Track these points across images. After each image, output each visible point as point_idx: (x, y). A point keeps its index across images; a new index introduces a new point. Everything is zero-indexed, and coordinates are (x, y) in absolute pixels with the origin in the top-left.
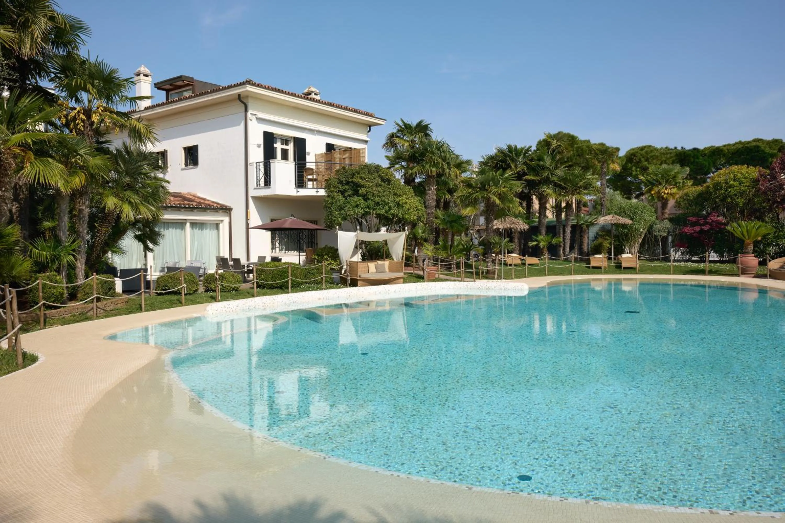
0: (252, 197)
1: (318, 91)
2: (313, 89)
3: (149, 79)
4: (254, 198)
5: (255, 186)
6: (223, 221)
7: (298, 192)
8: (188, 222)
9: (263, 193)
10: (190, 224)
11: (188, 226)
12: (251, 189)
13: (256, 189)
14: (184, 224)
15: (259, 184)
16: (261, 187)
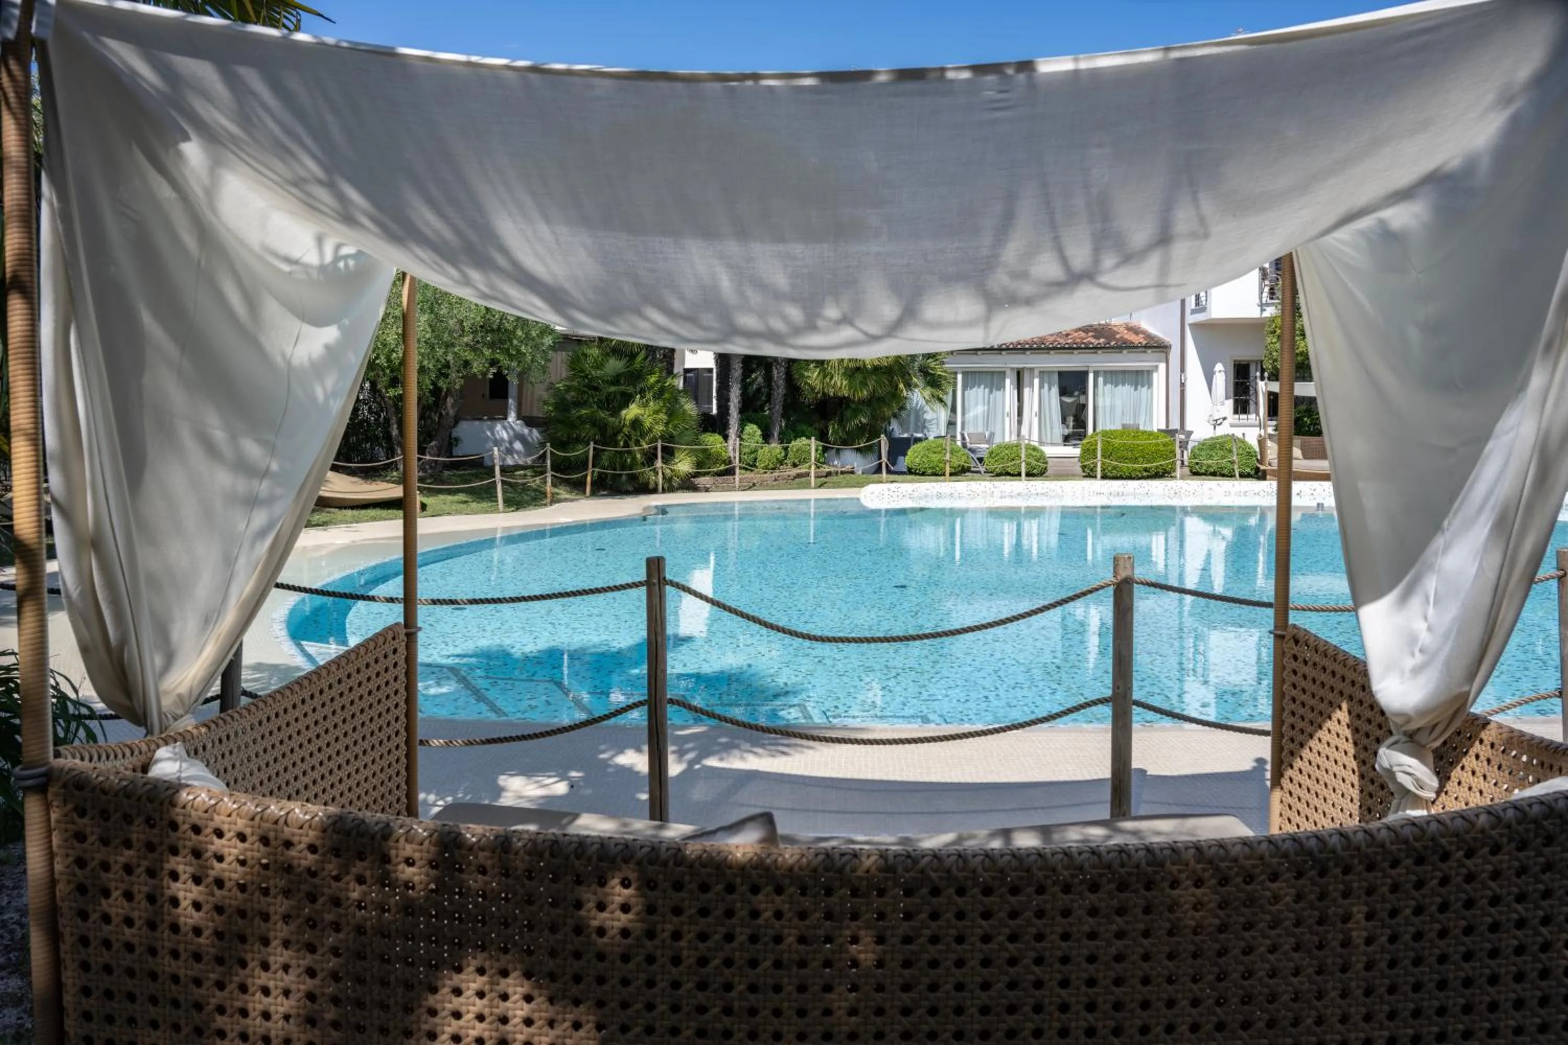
0: (1190, 325)
4: (1194, 326)
5: (1193, 306)
6: (1157, 367)
7: (1262, 310)
8: (1091, 370)
9: (1200, 317)
10: (1096, 374)
11: (1091, 376)
12: (1188, 311)
13: (1193, 312)
14: (1085, 374)
15: (1197, 304)
16: (1200, 307)
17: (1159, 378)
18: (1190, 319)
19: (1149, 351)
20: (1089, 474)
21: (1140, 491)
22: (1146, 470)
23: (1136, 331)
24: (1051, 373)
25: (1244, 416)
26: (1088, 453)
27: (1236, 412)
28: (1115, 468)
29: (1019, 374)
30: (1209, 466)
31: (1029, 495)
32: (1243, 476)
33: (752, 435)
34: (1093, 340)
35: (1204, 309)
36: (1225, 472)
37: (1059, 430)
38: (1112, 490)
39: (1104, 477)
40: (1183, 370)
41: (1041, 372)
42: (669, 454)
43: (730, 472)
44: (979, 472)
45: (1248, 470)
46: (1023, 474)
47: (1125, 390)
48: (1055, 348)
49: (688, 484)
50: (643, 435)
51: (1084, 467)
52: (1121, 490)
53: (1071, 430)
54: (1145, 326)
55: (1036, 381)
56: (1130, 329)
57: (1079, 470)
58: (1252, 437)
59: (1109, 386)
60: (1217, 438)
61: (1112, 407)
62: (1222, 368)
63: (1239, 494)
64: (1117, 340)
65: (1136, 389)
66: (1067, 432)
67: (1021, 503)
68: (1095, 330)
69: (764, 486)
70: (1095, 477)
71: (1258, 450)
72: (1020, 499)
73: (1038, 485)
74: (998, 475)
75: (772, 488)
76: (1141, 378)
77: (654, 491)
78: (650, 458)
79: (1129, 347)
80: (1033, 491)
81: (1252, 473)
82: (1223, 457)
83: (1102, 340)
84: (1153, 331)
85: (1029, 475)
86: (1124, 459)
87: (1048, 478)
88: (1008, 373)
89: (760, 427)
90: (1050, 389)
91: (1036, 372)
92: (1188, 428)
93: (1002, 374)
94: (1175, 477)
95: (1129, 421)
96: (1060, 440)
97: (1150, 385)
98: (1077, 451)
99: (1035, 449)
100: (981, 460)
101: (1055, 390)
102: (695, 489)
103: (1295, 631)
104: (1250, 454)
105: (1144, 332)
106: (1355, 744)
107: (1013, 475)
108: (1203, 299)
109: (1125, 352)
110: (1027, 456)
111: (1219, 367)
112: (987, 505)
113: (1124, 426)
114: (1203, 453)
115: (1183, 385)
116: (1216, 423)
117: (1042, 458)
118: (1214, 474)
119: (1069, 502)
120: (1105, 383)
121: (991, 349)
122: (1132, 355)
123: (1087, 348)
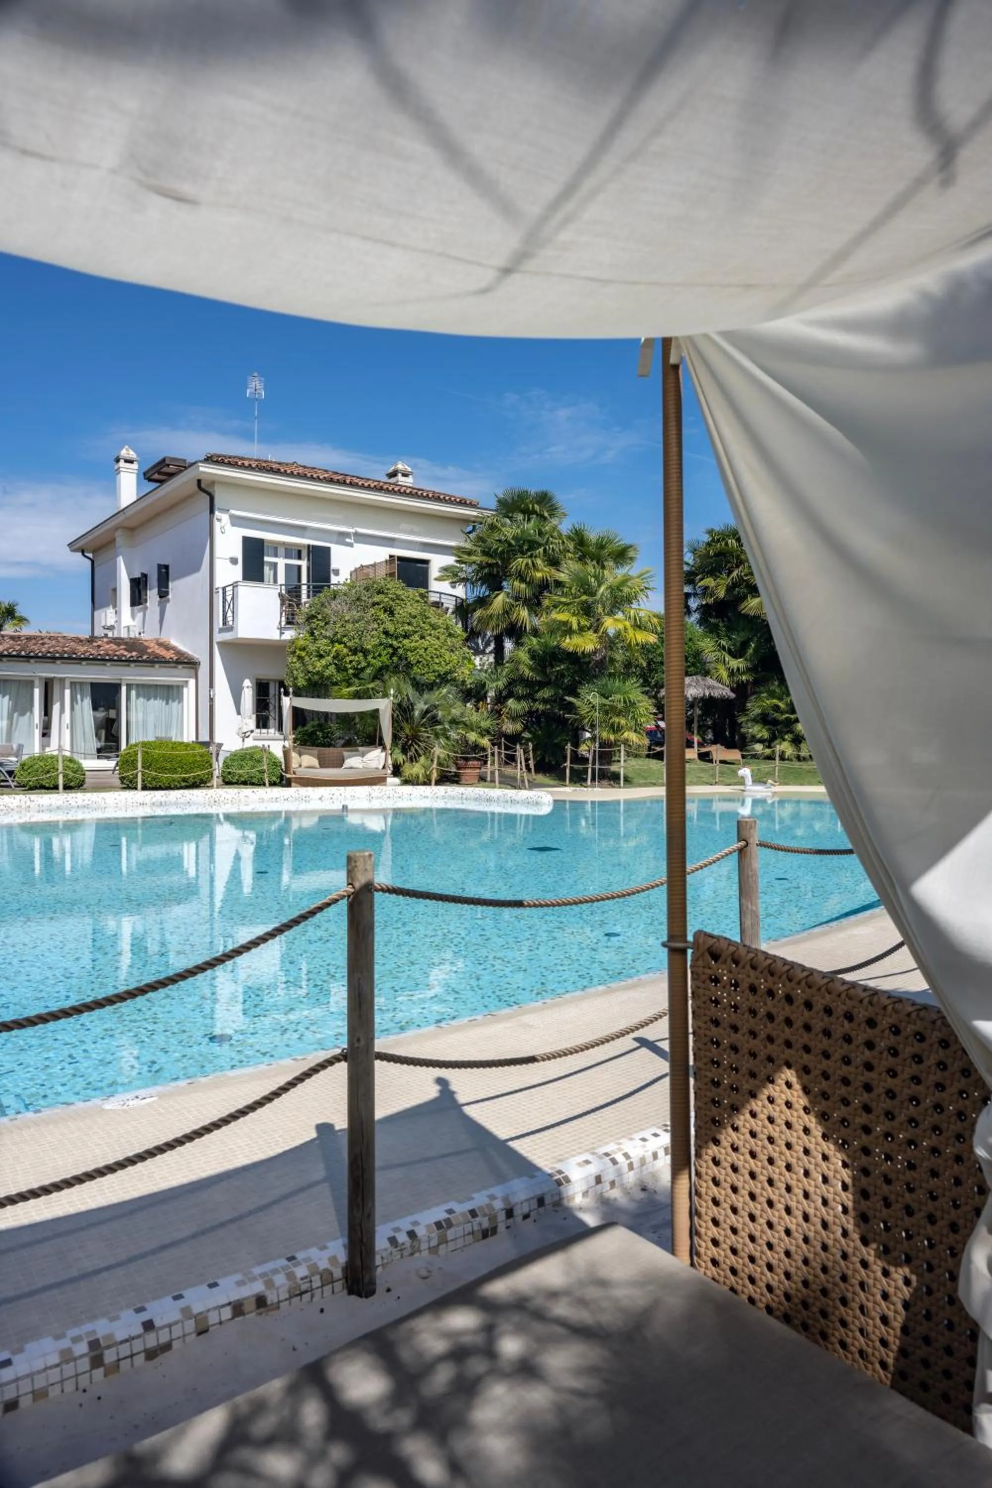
0: (218, 643)
1: (409, 469)
2: (400, 466)
3: (135, 466)
4: (222, 644)
5: (221, 625)
6: (187, 682)
7: (282, 633)
8: (123, 683)
9: (227, 636)
10: (129, 687)
11: (124, 689)
12: (216, 630)
13: (221, 631)
14: (118, 686)
15: (225, 623)
16: (227, 627)
17: (189, 693)
18: (218, 637)
19: (180, 666)
20: (128, 784)
21: (182, 800)
22: (184, 780)
23: (167, 647)
24: (81, 684)
25: (264, 731)
26: (127, 763)
27: (258, 727)
28: (154, 779)
29: (48, 687)
30: (240, 776)
31: (69, 808)
32: (273, 784)
34: (126, 653)
35: (231, 629)
36: (255, 780)
37: (94, 744)
38: (154, 800)
39: (144, 788)
40: (211, 685)
41: (72, 683)
44: (9, 786)
45: (274, 779)
46: (61, 787)
47: (156, 704)
48: (87, 659)
51: (122, 779)
52: (163, 799)
53: (103, 744)
54: (174, 642)
55: (67, 692)
56: (161, 645)
57: (118, 782)
58: (277, 749)
59: (141, 699)
60: (247, 749)
61: (145, 722)
62: (250, 685)
63: (271, 800)
64: (149, 654)
65: (167, 703)
66: (99, 745)
67: (60, 817)
68: (126, 644)
70: (136, 788)
71: (282, 760)
72: (60, 812)
73: (77, 798)
74: (31, 789)
76: (171, 693)
79: (161, 662)
80: (73, 804)
81: (278, 781)
82: (253, 767)
83: (134, 654)
84: (181, 647)
85: (67, 788)
86: (164, 770)
87: (85, 790)
88: (37, 682)
90: (82, 700)
91: (67, 684)
92: (218, 739)
93: (30, 684)
94: (212, 787)
95: (162, 734)
96: (94, 752)
97: (181, 700)
98: (110, 764)
99: (71, 760)
100: (11, 773)
101: (87, 702)
103: (711, 941)
104: (275, 763)
105: (174, 648)
106: (806, 1090)
107: (48, 788)
108: (230, 619)
109: (157, 666)
110: (66, 767)
111: (247, 683)
112: (22, 821)
113: (157, 738)
114: (235, 763)
115: (211, 700)
116: (245, 736)
117: (79, 770)
118: (245, 783)
119: (111, 814)
120: (138, 696)
121: (18, 656)
122: (164, 670)
123: (120, 660)
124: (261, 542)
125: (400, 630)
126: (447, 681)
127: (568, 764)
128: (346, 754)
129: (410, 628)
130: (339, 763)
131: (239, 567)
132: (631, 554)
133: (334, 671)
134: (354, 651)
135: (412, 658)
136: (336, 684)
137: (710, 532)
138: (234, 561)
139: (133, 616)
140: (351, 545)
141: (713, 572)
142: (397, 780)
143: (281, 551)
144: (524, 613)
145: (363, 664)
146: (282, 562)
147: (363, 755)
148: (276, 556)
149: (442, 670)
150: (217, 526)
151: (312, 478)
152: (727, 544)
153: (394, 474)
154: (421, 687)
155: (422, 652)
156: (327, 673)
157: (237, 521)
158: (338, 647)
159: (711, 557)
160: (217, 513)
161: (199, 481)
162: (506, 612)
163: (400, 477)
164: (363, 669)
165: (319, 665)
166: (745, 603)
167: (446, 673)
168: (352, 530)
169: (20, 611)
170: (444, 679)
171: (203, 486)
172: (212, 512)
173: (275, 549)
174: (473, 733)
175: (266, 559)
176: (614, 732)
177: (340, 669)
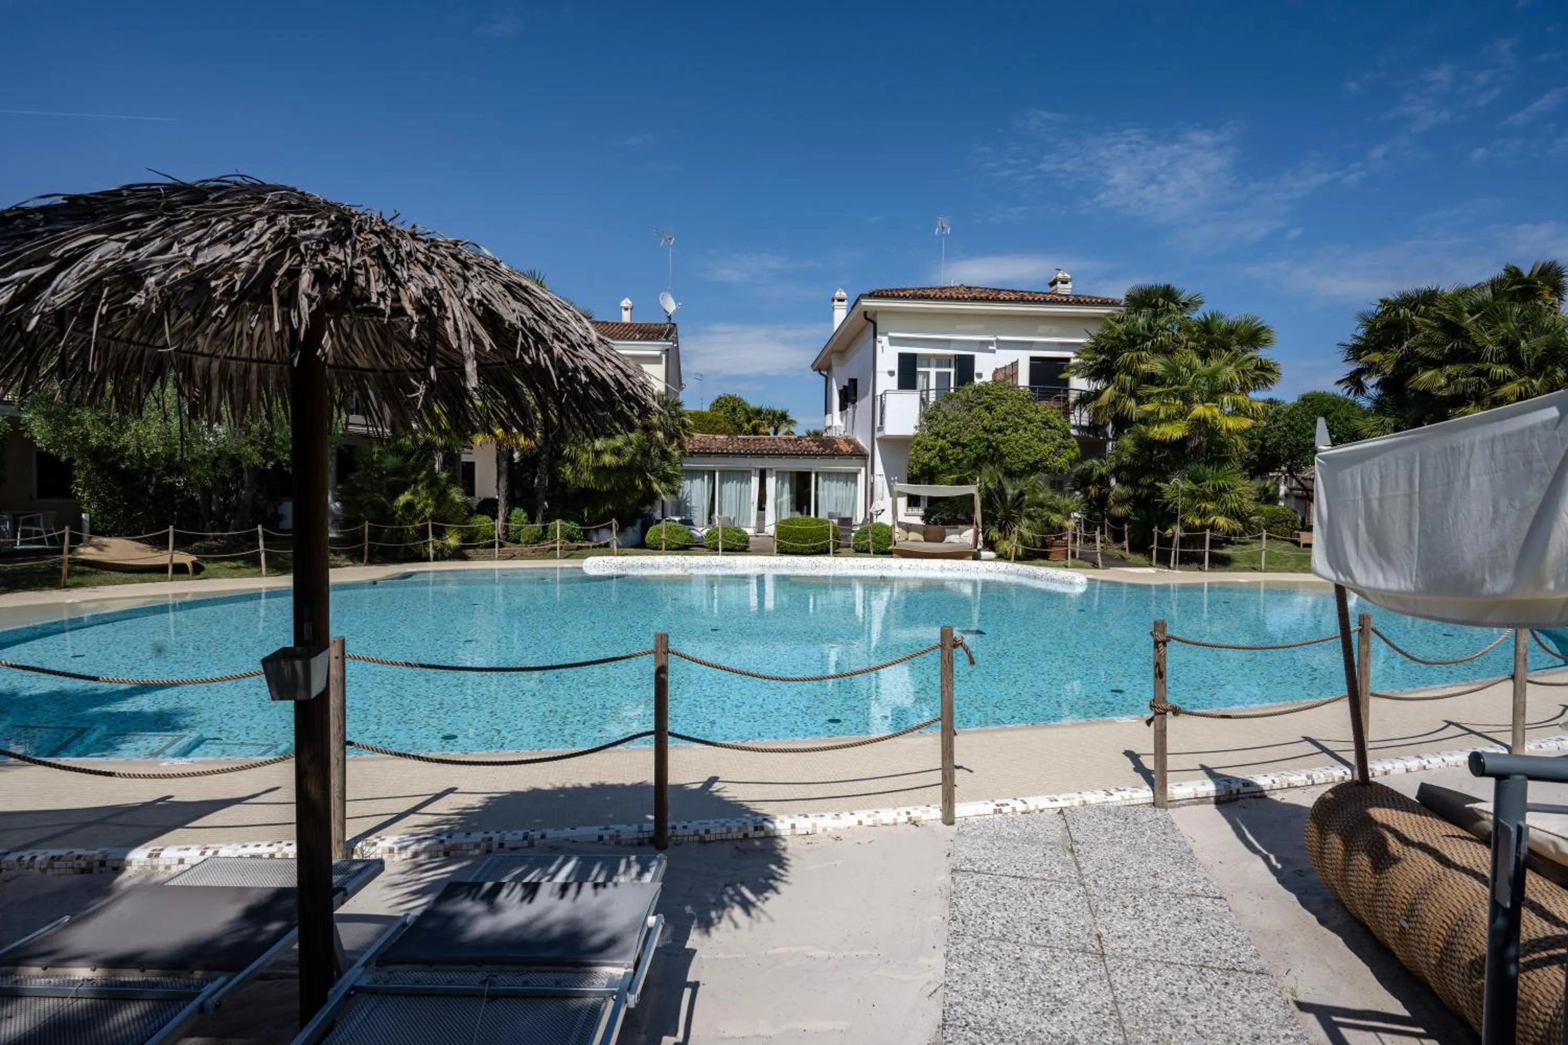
0: (877, 439)
1: (1070, 277)
2: (1062, 275)
3: (845, 303)
4: (880, 440)
5: (878, 424)
6: (860, 470)
7: (917, 431)
8: (813, 471)
9: (883, 434)
10: (817, 474)
11: (813, 476)
12: (876, 430)
13: (879, 430)
14: (810, 473)
15: (881, 423)
16: (882, 426)
17: (861, 478)
18: (878, 435)
22: (813, 548)
23: (851, 443)
24: (784, 473)
29: (761, 472)
33: (518, 517)
35: (885, 428)
40: (874, 472)
41: (776, 472)
42: (439, 533)
43: (492, 546)
46: (720, 550)
47: (837, 486)
48: (785, 454)
49: (459, 554)
50: (416, 516)
51: (779, 546)
54: (857, 440)
55: (775, 478)
56: (847, 441)
59: (827, 483)
61: (829, 501)
64: (831, 449)
65: (845, 486)
69: (523, 556)
75: (530, 558)
76: (851, 477)
77: (427, 559)
78: (423, 533)
84: (861, 443)
88: (753, 471)
89: (526, 511)
90: (784, 484)
91: (773, 472)
93: (749, 472)
97: (856, 484)
101: (787, 486)
102: (465, 558)
105: (855, 443)
108: (884, 420)
109: (835, 458)
110: (724, 536)
115: (873, 483)
116: (876, 514)
117: (744, 538)
120: (824, 480)
121: (739, 454)
122: (842, 461)
123: (809, 454)
124: (914, 356)
125: (995, 427)
126: (1038, 470)
127: (1155, 546)
128: (947, 531)
129: (1005, 423)
130: (941, 539)
131: (896, 378)
132: (1264, 336)
133: (939, 463)
134: (955, 444)
135: (1003, 449)
136: (942, 472)
137: (1384, 301)
138: (891, 373)
139: (841, 419)
140: (994, 352)
141: (1380, 346)
142: (992, 554)
143: (933, 362)
144: (1131, 403)
145: (961, 456)
146: (933, 371)
147: (960, 534)
148: (929, 366)
149: (1030, 459)
150: (879, 346)
151: (958, 299)
152: (1398, 314)
153: (1053, 283)
154: (1010, 474)
155: (1013, 444)
156: (932, 464)
157: (894, 341)
158: (940, 442)
159: (1378, 331)
160: (879, 337)
161: (865, 313)
162: (1113, 404)
163: (1059, 285)
164: (962, 460)
165: (927, 456)
166: (1414, 378)
167: (1036, 462)
168: (993, 339)
169: (791, 416)
170: (1033, 468)
171: (869, 316)
172: (875, 336)
173: (928, 360)
174: (1058, 516)
175: (919, 369)
176: (1201, 517)
177: (943, 459)
